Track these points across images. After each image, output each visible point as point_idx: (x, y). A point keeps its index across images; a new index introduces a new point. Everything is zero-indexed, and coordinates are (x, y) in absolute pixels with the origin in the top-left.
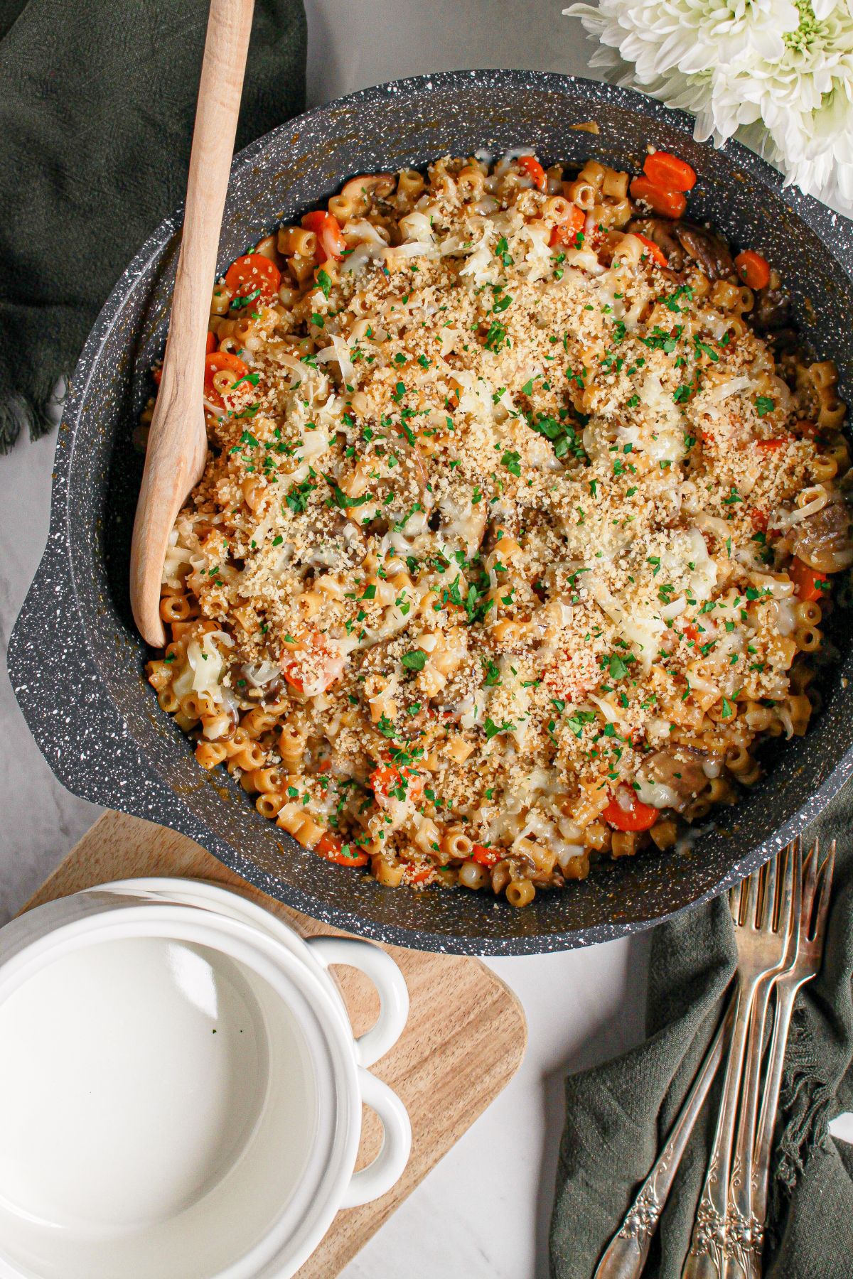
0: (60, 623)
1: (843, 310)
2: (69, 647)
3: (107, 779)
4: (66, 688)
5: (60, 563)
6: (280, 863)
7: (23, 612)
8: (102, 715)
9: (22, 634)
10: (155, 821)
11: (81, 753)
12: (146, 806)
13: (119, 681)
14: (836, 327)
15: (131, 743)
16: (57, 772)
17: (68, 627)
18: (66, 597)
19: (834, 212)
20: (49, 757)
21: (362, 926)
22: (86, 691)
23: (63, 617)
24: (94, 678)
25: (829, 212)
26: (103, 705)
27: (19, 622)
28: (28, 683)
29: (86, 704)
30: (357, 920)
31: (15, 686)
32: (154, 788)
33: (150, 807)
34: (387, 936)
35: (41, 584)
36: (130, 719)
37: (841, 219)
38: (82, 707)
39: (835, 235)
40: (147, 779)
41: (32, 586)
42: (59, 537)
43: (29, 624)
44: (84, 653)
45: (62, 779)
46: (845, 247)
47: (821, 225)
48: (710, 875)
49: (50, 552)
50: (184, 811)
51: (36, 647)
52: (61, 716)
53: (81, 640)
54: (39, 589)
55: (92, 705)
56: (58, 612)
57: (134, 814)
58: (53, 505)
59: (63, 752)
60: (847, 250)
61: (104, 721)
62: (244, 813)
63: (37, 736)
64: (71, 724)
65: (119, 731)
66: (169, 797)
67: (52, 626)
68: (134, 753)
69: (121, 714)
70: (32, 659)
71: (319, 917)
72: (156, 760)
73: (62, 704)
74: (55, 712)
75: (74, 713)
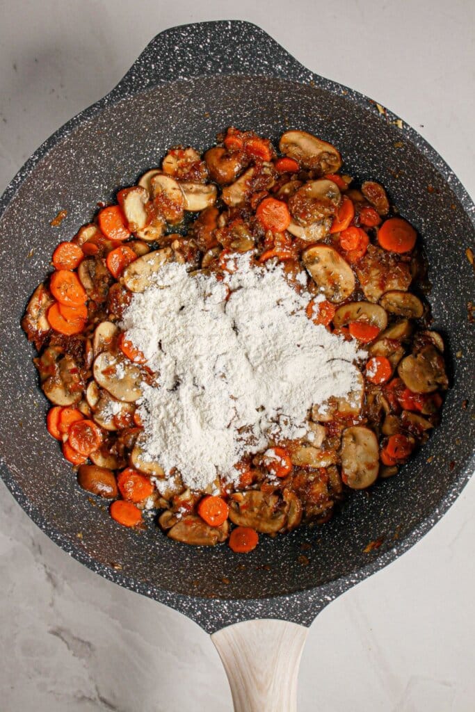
0: (259, 62)
1: (279, 585)
2: (243, 61)
3: (159, 57)
4: (219, 52)
5: (295, 74)
6: (79, 143)
7: (274, 42)
8: (196, 68)
9: (261, 36)
10: (124, 77)
11: (179, 47)
12: (135, 75)
13: (216, 86)
14: (273, 577)
15: (174, 79)
16: (173, 29)
17: (255, 65)
18: (274, 70)
19: (333, 599)
20: (183, 28)
21: (22, 177)
22: (215, 63)
23: (262, 65)
24: (220, 70)
25: (334, 597)
26: (202, 70)
27: (269, 37)
28: (231, 30)
29: (207, 60)
30: (26, 175)
31: (232, 22)
32: (143, 84)
33: (134, 78)
34: (11, 189)
35: (286, 58)
36: (189, 84)
37: (327, 602)
38: (206, 58)
39: (319, 595)
40: (150, 82)
41: (287, 53)
42: (309, 78)
43: (265, 43)
44: (236, 69)
45: (168, 31)
46: (310, 598)
47: (328, 589)
49: (303, 70)
50: (125, 96)
51: (251, 42)
52: (204, 43)
53: (244, 70)
54: (284, 56)
55: (205, 64)
56: (266, 63)
57: (133, 67)
58: (330, 81)
59: (184, 37)
60: (308, 599)
61: (193, 68)
62: (118, 134)
63: (198, 25)
64: (198, 47)
65: (184, 75)
66: (135, 91)
67: (260, 56)
68: (168, 79)
69: (194, 79)
70: (244, 37)
71: (35, 153)
72: (161, 91)
73: (212, 46)
74: (208, 41)
75: (204, 51)
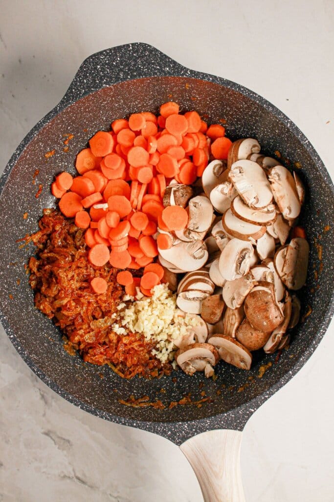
0: (153, 67)
1: (218, 406)
2: (143, 69)
3: (88, 75)
4: (127, 65)
5: (178, 72)
6: (44, 138)
7: (161, 53)
8: (113, 78)
9: (152, 51)
10: (68, 91)
11: (100, 66)
12: (74, 89)
13: (128, 87)
15: (100, 87)
16: (94, 55)
17: (151, 70)
18: (164, 71)
19: (255, 411)
20: (101, 53)
21: (11, 166)
22: (125, 72)
23: (156, 69)
24: (129, 77)
25: (255, 409)
26: (117, 79)
27: (157, 50)
28: (132, 50)
29: (119, 72)
30: (13, 164)
31: (132, 44)
32: (80, 93)
34: (4, 175)
35: (171, 62)
36: (111, 89)
37: (252, 413)
38: (119, 70)
39: (246, 409)
40: (85, 91)
41: (171, 59)
42: (188, 73)
43: (155, 55)
44: (140, 75)
45: (91, 57)
46: (240, 412)
47: (251, 404)
48: (5, 307)
49: (183, 68)
50: (70, 103)
51: (146, 56)
52: (116, 61)
53: (145, 74)
54: (169, 61)
55: (118, 74)
56: (158, 67)
57: (72, 84)
58: (201, 73)
59: (102, 59)
61: (111, 78)
62: (69, 128)
63: (110, 50)
64: (113, 64)
65: (106, 83)
66: (76, 99)
67: (153, 64)
68: (96, 88)
69: (112, 85)
70: (142, 53)
71: (17, 149)
72: (93, 96)
73: (121, 62)
75: (117, 66)
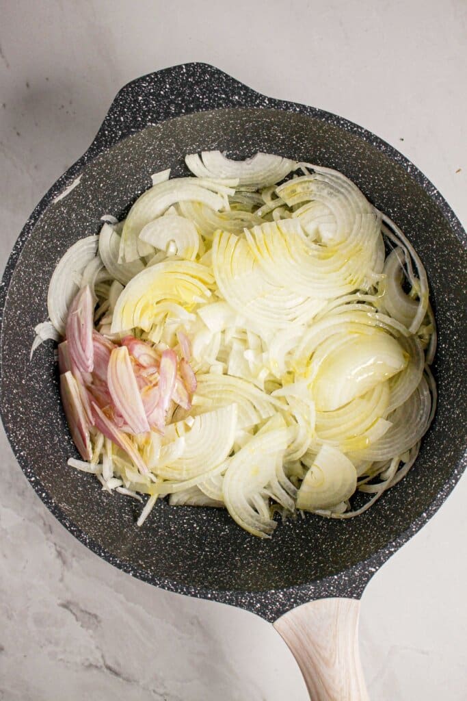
0: (217, 96)
1: (325, 566)
2: (203, 99)
3: (126, 110)
4: (179, 94)
5: (251, 101)
7: (227, 76)
8: (161, 113)
9: (214, 73)
10: (98, 134)
11: (143, 97)
12: (107, 130)
13: (182, 125)
14: (318, 560)
15: (143, 127)
16: (134, 82)
17: (214, 101)
18: (232, 101)
19: (377, 570)
20: (143, 79)
21: (23, 242)
22: (177, 105)
23: (220, 99)
24: (183, 111)
25: (377, 568)
26: (167, 114)
27: (221, 72)
28: (186, 73)
29: (169, 105)
30: (26, 239)
31: (186, 65)
32: (116, 136)
33: (106, 132)
34: (14, 254)
35: (241, 88)
36: (159, 128)
37: (372, 574)
38: (168, 102)
39: (364, 568)
40: (122, 133)
41: (241, 83)
42: (265, 103)
43: (219, 78)
44: (198, 107)
45: (129, 85)
46: (356, 573)
47: (371, 562)
48: (22, 438)
49: (258, 96)
50: (102, 151)
51: (207, 80)
52: (165, 89)
53: (205, 106)
54: (238, 87)
55: (168, 107)
56: (224, 96)
57: (104, 123)
58: (284, 102)
59: (145, 87)
60: (354, 574)
61: (158, 113)
62: (101, 185)
63: (156, 74)
64: (160, 94)
65: (151, 121)
66: (110, 144)
67: (216, 91)
68: (138, 128)
69: (161, 124)
70: (200, 77)
71: (31, 218)
72: (133, 139)
73: (172, 90)
74: (168, 86)
75: (166, 97)
